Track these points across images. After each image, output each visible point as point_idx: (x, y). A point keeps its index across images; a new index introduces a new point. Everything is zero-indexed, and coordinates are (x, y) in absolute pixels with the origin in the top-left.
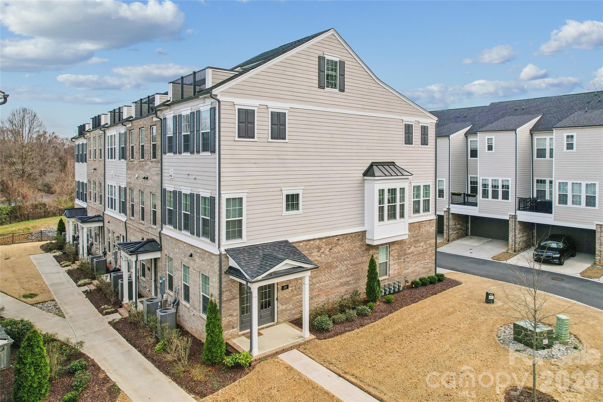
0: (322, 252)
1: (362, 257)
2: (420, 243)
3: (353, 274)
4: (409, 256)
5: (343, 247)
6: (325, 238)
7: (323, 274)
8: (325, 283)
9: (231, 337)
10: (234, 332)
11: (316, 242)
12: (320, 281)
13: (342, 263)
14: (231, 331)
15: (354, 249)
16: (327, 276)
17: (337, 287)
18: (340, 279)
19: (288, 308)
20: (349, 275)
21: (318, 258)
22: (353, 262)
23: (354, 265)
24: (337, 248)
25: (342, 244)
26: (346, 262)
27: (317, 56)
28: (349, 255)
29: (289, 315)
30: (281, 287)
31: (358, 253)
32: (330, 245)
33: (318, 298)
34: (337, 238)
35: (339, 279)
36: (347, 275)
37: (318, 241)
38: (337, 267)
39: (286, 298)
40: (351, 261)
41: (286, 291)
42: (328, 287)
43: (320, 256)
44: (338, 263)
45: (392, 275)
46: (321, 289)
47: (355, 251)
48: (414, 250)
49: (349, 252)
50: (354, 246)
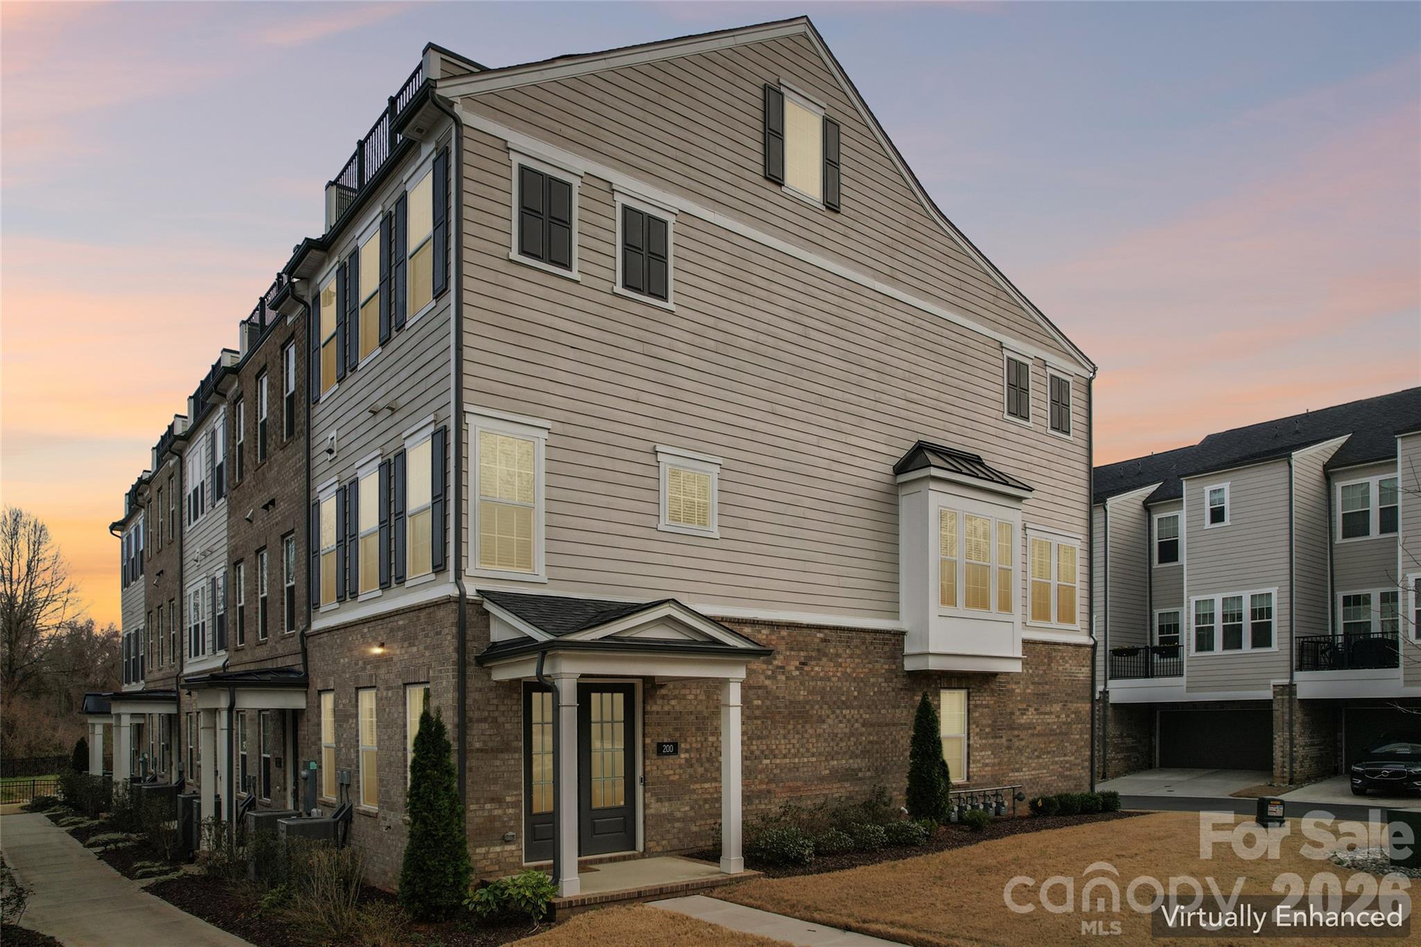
0: (779, 667)
1: (894, 707)
2: (1051, 702)
3: (868, 752)
4: (1023, 734)
5: (840, 665)
6: (788, 626)
7: (782, 732)
8: (788, 761)
9: (497, 868)
10: (506, 854)
11: (760, 632)
12: (772, 751)
13: (838, 711)
14: (498, 849)
15: (872, 680)
16: (793, 741)
17: (822, 779)
18: (832, 759)
19: (679, 815)
20: (858, 752)
21: (767, 682)
22: (868, 716)
23: (872, 725)
24: (822, 663)
25: (838, 655)
26: (848, 712)
27: (761, 83)
28: (856, 693)
29: (681, 836)
30: (655, 746)
31: (882, 693)
32: (801, 650)
33: (766, 801)
34: (820, 635)
35: (829, 758)
36: (853, 752)
37: (766, 631)
38: (824, 722)
39: (672, 783)
40: (861, 711)
41: (670, 760)
42: (797, 774)
43: (773, 677)
44: (825, 711)
45: (976, 778)
46: (775, 775)
47: (873, 684)
48: (1034, 721)
49: (855, 684)
50: (870, 669)
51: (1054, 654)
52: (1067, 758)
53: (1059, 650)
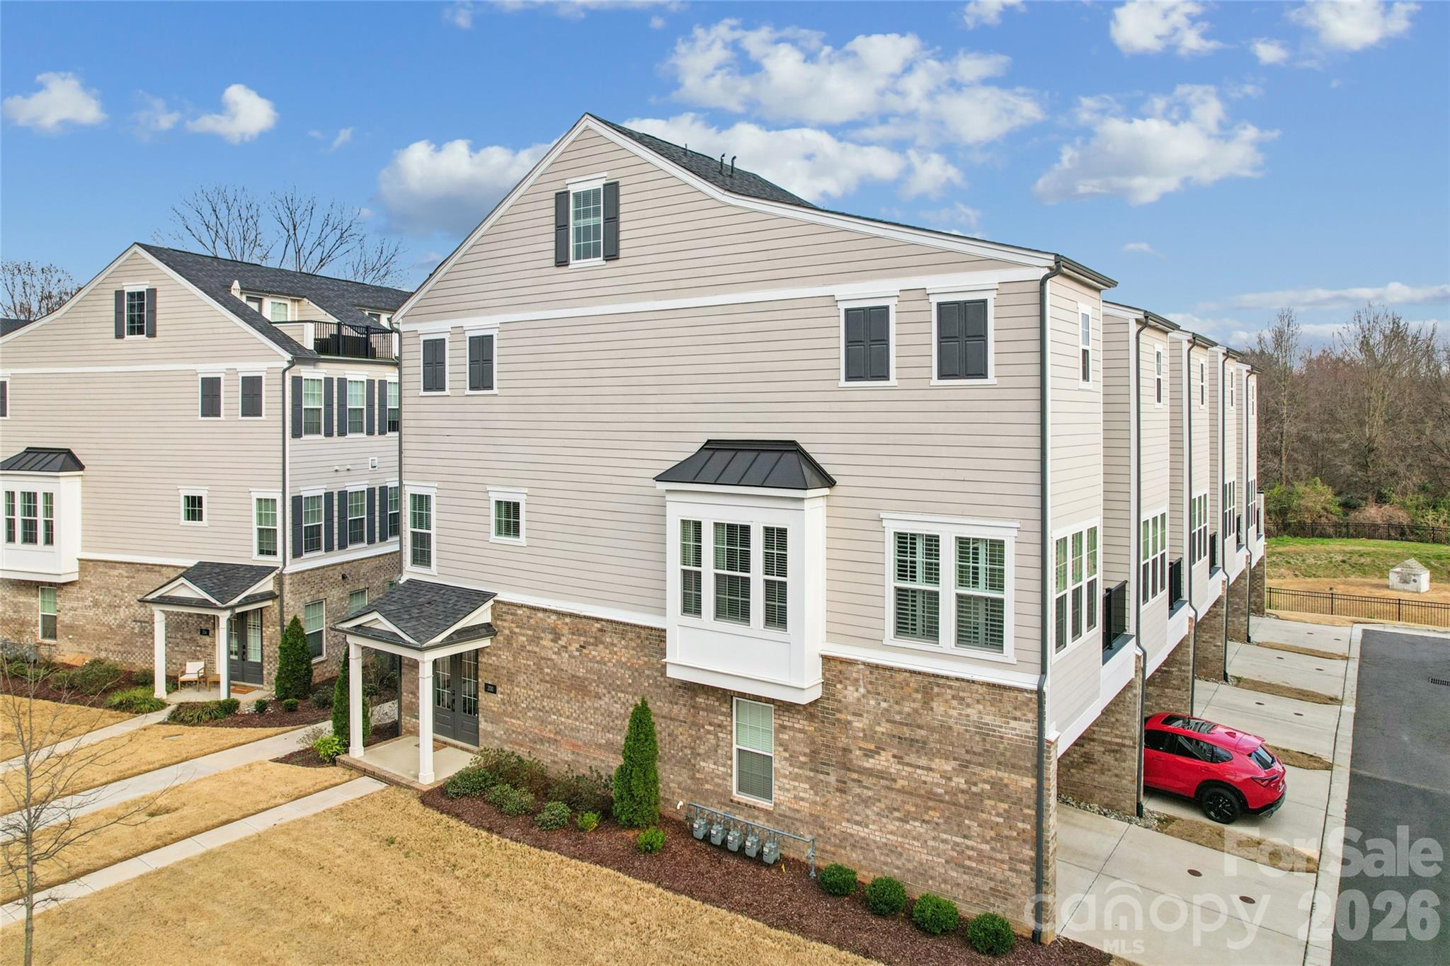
0: (563, 646)
1: (671, 702)
5: (616, 653)
6: (571, 615)
7: (566, 697)
8: (570, 721)
11: (549, 617)
12: (558, 710)
13: (613, 693)
15: (647, 672)
16: (574, 707)
17: (599, 746)
18: (610, 732)
21: (554, 657)
24: (598, 649)
25: (612, 644)
26: (623, 695)
28: (630, 681)
30: (484, 684)
31: (657, 687)
32: (580, 635)
33: (554, 747)
34: (598, 625)
37: (554, 617)
38: (600, 698)
39: (493, 711)
41: (491, 696)
42: (577, 735)
43: (558, 653)
44: (602, 690)
45: (783, 808)
46: (560, 730)
47: (648, 676)
48: (892, 770)
49: (630, 673)
50: (646, 662)
51: (936, 689)
52: (969, 843)
53: (950, 687)
